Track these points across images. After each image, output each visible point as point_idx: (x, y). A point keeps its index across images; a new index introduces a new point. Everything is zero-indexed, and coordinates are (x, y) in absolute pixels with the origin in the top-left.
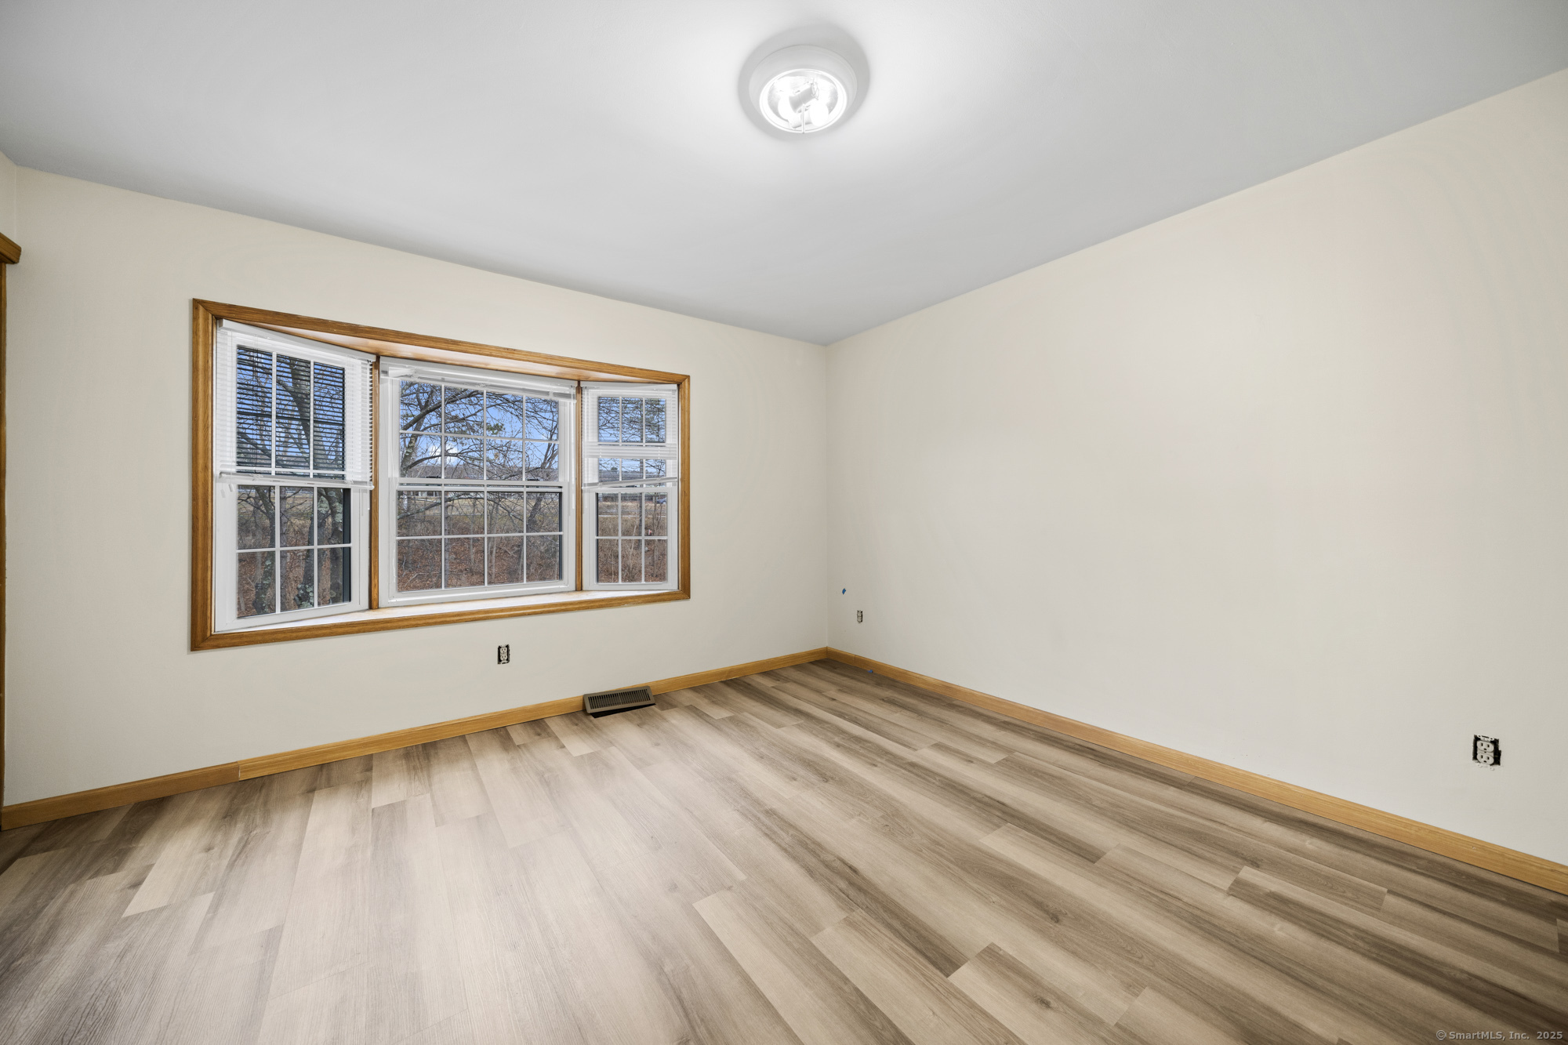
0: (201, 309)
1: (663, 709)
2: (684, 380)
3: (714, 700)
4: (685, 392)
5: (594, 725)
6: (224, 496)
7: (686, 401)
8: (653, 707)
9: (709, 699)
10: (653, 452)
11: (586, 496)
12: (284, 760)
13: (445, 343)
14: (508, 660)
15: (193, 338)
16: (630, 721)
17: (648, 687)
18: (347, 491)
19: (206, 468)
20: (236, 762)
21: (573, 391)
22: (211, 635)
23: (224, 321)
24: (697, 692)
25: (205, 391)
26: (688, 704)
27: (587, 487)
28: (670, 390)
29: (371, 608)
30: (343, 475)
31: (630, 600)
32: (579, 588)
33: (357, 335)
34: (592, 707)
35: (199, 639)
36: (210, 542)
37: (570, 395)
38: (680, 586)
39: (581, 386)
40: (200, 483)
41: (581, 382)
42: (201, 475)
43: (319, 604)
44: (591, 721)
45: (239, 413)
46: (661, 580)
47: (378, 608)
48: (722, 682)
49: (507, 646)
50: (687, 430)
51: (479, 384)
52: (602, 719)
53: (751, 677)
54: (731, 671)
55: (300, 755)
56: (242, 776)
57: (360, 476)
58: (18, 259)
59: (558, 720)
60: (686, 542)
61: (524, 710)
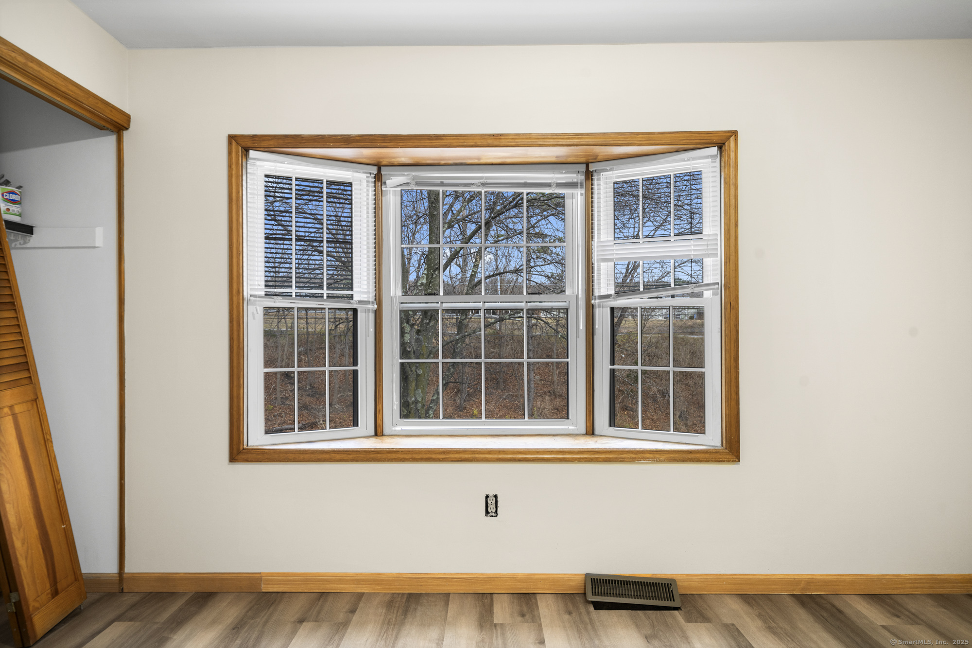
0: (234, 143)
1: (688, 620)
2: (728, 138)
3: (774, 625)
4: (729, 156)
5: (591, 620)
6: (254, 318)
7: (732, 169)
8: (676, 612)
9: (765, 621)
10: (686, 247)
11: (597, 311)
12: (293, 581)
13: (429, 139)
14: (496, 512)
15: (229, 171)
16: (638, 627)
17: (674, 581)
18: (355, 311)
19: (238, 292)
20: (260, 573)
21: (581, 178)
22: (243, 449)
23: (250, 151)
24: (748, 603)
25: (238, 220)
26: (728, 621)
27: (597, 301)
28: (707, 157)
29: (376, 435)
30: (352, 295)
31: (648, 455)
32: (591, 431)
33: (350, 146)
34: (594, 593)
35: (235, 451)
36: (242, 360)
37: (577, 183)
38: (724, 442)
39: (591, 169)
40: (235, 306)
41: (590, 165)
42: (235, 299)
43: (330, 428)
44: (588, 613)
45: (266, 238)
46: (696, 432)
47: (383, 435)
48: (793, 595)
49: (496, 496)
50: (733, 212)
51: (474, 184)
52: (603, 613)
53: (846, 598)
54: (810, 582)
55: (307, 579)
56: (265, 588)
57: (366, 296)
58: (129, 125)
59: (551, 600)
60: (733, 377)
61: (513, 578)
